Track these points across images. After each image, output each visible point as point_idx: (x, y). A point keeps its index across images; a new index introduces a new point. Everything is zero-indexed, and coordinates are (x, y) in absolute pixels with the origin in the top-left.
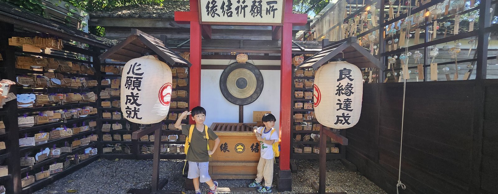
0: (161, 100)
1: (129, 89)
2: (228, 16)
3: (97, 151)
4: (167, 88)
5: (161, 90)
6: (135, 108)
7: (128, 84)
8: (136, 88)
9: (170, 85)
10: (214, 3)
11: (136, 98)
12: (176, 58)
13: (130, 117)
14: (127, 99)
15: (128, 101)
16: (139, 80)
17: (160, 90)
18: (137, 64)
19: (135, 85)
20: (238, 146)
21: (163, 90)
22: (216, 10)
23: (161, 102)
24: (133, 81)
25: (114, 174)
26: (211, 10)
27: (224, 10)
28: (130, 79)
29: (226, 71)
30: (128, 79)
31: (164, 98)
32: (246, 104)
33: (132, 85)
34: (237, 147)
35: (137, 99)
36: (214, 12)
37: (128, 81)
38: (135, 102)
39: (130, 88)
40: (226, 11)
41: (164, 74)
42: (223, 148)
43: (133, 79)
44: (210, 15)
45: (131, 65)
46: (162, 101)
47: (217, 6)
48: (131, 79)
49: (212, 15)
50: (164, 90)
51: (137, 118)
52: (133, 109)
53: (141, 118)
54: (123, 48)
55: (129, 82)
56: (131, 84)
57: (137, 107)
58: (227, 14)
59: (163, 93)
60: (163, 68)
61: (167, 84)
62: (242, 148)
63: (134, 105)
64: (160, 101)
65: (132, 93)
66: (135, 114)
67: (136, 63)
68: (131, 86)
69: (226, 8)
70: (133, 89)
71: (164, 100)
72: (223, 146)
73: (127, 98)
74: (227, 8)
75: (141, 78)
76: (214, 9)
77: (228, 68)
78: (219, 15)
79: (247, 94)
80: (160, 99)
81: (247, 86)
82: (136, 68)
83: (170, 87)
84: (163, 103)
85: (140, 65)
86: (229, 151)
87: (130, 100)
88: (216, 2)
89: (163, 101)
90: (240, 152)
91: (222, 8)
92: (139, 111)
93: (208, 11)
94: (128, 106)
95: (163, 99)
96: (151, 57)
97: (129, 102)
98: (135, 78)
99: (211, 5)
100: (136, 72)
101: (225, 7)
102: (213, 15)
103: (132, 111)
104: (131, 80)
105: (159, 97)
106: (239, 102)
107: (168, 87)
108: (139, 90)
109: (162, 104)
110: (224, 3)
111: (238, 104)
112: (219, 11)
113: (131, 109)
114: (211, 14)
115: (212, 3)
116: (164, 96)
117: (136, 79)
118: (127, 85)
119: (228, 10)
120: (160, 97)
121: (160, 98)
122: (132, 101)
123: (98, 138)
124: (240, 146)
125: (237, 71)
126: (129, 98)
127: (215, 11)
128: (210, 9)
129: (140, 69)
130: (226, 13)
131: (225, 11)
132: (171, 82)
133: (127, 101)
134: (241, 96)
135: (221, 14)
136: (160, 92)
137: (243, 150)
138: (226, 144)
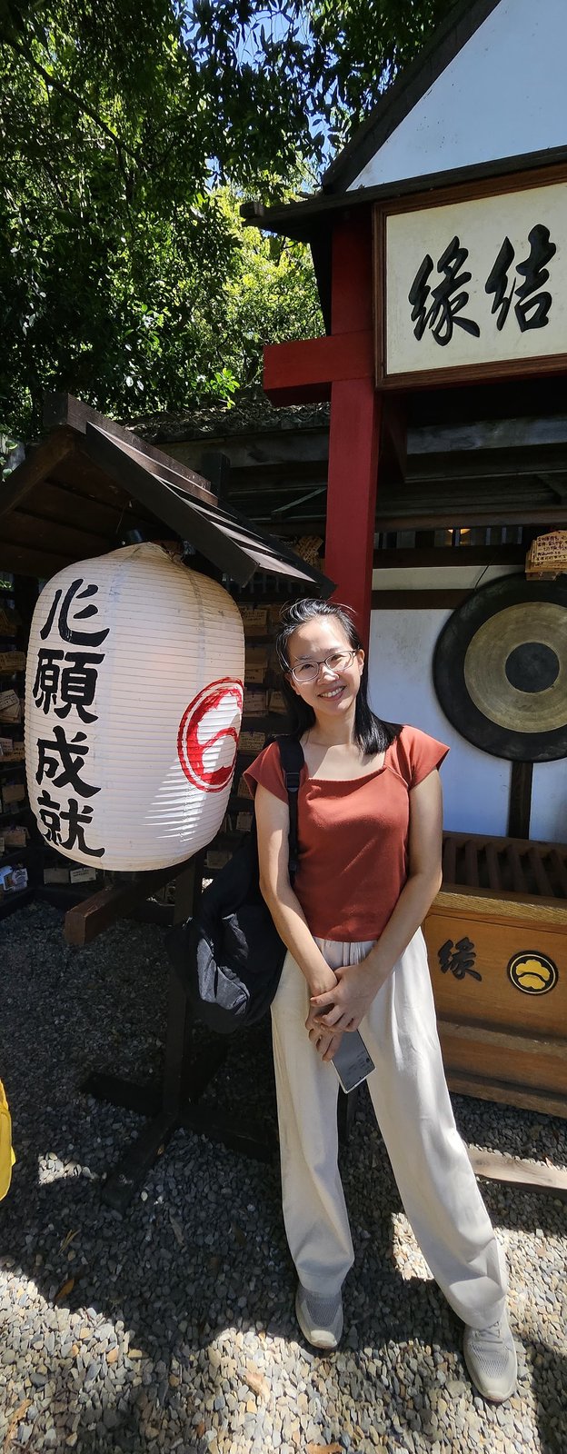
0: (189, 766)
1: (46, 710)
2: (525, 326)
3: (27, 879)
4: (220, 708)
5: (190, 715)
6: (73, 803)
7: (44, 687)
8: (74, 706)
9: (235, 691)
10: (452, 265)
11: (74, 757)
12: (264, 552)
13: (58, 841)
14: (43, 760)
15: (47, 767)
16: (87, 666)
17: (185, 718)
18: (83, 588)
19: (69, 693)
20: (524, 961)
21: (198, 716)
22: (464, 298)
23: (189, 776)
24: (61, 672)
25: (62, 975)
26: (435, 309)
27: (507, 295)
28: (50, 662)
29: (465, 614)
30: (45, 662)
31: (204, 758)
32: (547, 755)
33: (59, 694)
34: (521, 968)
35: (80, 763)
36: (450, 317)
37: (44, 673)
38: (71, 776)
39: (52, 706)
40: (516, 299)
41: (203, 634)
42: (450, 959)
43: (63, 664)
44: (428, 332)
45: (59, 593)
46: (192, 773)
47: (467, 277)
48: (55, 662)
49: (436, 333)
50: (205, 717)
51: (83, 847)
52: (65, 808)
53: (100, 853)
54: (18, 509)
55: (49, 678)
56: (54, 688)
57: (82, 802)
58: (521, 311)
59: (199, 730)
60: (200, 603)
61: (219, 686)
62: (545, 973)
63: (69, 791)
64: (185, 770)
65: (59, 731)
66: (76, 832)
67: (77, 584)
68: (55, 697)
69: (515, 278)
70: (62, 713)
71: (205, 765)
72: (454, 951)
73: (41, 752)
74: (521, 280)
75: (98, 659)
76: (450, 299)
77: (473, 605)
78: (473, 328)
79: (552, 717)
80: (183, 762)
81: (557, 681)
82: (77, 605)
83: (235, 700)
84: (197, 779)
85: (92, 590)
86: (478, 977)
87: (54, 764)
88: (464, 254)
89: (199, 770)
90: (531, 989)
91: (497, 283)
92: (88, 820)
93: (419, 312)
94: (44, 792)
95: (200, 762)
96: (151, 549)
97: (50, 774)
98: (70, 657)
99: (436, 279)
100: (75, 625)
101: (512, 273)
102: (443, 333)
103: (63, 815)
104: (56, 669)
105: (181, 755)
106: (516, 749)
107: (223, 701)
108: (88, 718)
109: (194, 782)
110: (507, 252)
111: (508, 754)
112: (479, 305)
113: (57, 806)
114: (434, 328)
115: (443, 266)
116: (204, 747)
117: (72, 664)
118: (40, 690)
119: (523, 292)
120: (185, 751)
121: (186, 758)
122: (61, 770)
123: (29, 837)
124: (533, 966)
125: (514, 613)
126: (49, 753)
127: (457, 309)
128: (430, 302)
129: (91, 611)
130: (512, 311)
131: (508, 301)
132: (240, 674)
133: (41, 767)
134: (527, 723)
135: (486, 320)
136: (185, 729)
137: (548, 983)
138: (465, 945)
